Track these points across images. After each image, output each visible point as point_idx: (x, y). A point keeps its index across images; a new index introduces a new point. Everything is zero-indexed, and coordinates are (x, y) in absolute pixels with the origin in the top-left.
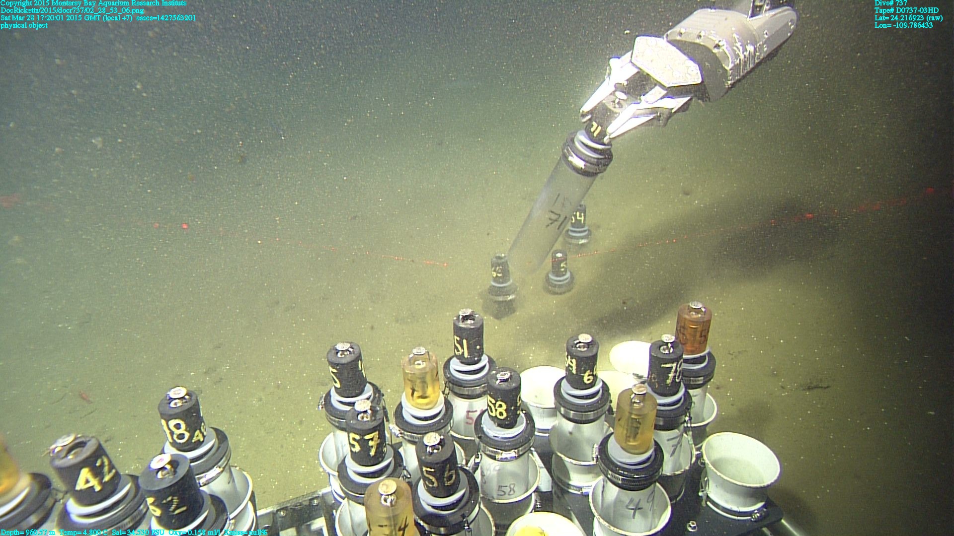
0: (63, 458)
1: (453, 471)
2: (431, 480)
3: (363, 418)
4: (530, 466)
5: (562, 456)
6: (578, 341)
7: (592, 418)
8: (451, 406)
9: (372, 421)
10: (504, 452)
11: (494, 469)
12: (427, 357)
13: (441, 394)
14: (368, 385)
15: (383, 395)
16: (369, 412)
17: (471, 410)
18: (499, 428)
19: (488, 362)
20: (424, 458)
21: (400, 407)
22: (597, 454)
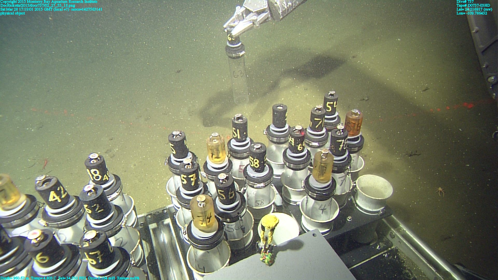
0: (41, 186)
1: (233, 192)
2: (222, 196)
3: (187, 167)
4: (271, 191)
5: (287, 187)
6: (295, 129)
7: (302, 167)
8: (232, 163)
9: (192, 168)
10: (258, 184)
11: (253, 193)
12: (219, 138)
13: (227, 157)
14: (189, 153)
15: (197, 158)
16: (191, 164)
17: (242, 165)
18: (255, 173)
19: (250, 141)
20: (218, 185)
21: (206, 163)
22: (304, 185)
